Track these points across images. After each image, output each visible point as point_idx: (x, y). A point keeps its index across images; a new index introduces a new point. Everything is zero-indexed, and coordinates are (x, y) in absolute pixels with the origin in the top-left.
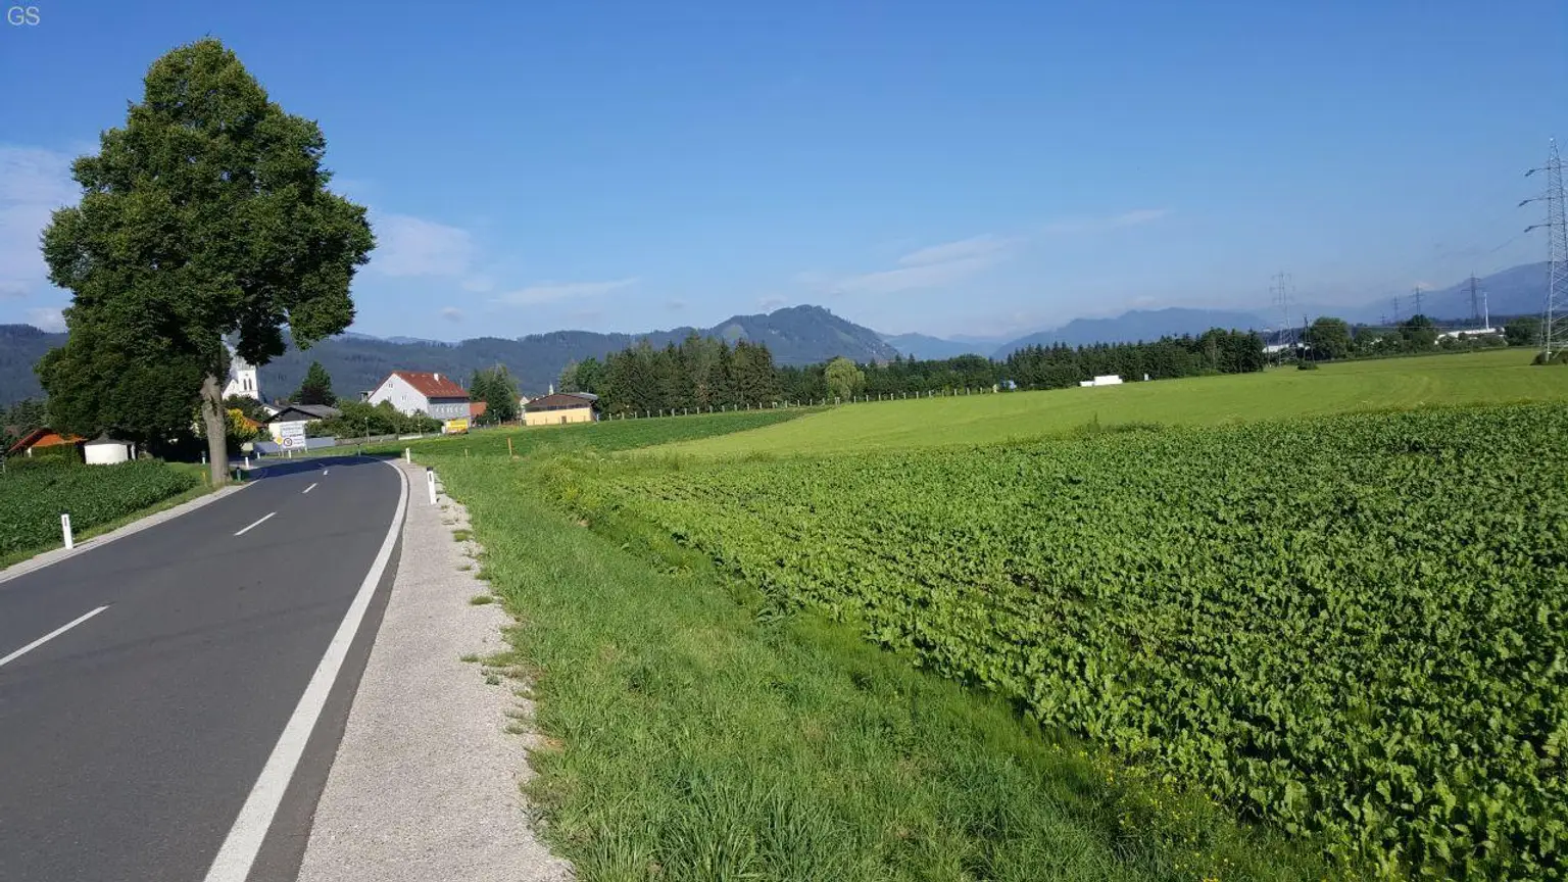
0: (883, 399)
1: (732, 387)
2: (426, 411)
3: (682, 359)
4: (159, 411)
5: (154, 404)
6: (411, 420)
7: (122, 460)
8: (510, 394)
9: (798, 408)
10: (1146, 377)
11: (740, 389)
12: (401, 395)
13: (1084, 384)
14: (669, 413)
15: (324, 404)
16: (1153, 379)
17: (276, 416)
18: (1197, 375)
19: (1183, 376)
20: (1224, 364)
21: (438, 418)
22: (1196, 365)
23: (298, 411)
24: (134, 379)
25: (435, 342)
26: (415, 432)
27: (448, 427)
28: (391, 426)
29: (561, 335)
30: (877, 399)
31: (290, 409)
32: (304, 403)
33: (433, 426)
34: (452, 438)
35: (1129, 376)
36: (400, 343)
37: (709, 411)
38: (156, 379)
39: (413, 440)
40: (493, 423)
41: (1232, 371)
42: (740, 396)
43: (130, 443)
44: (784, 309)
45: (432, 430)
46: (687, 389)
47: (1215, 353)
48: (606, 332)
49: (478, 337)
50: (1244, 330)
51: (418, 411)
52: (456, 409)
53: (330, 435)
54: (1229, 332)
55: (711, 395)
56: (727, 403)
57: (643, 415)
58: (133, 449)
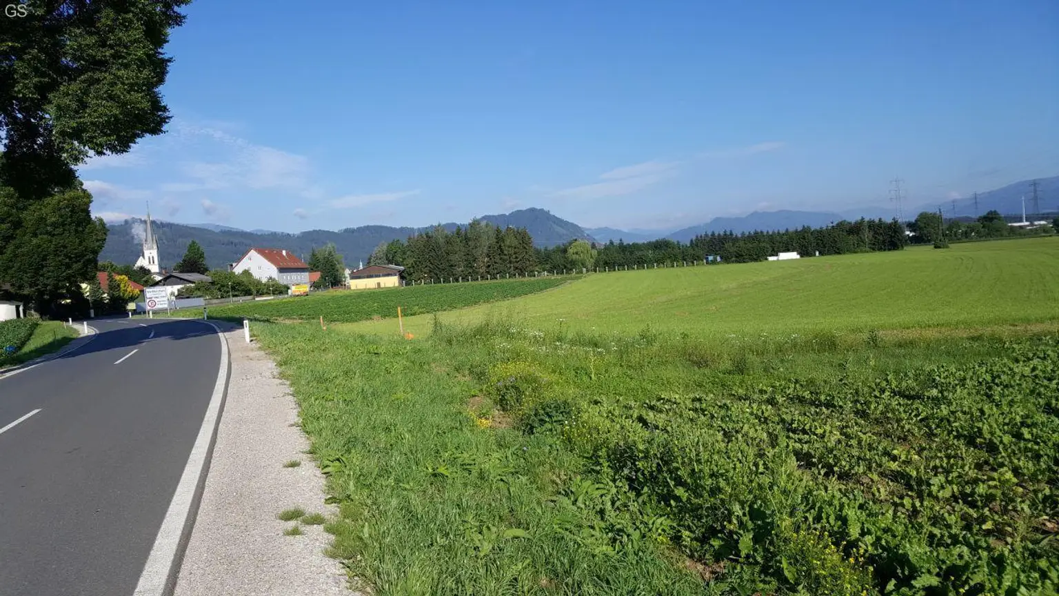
0: (618, 270)
1: (504, 260)
2: (277, 279)
3: (467, 239)
4: (42, 275)
5: (38, 269)
6: (265, 285)
7: (8, 318)
8: (338, 266)
9: (555, 277)
10: (817, 253)
11: (510, 262)
12: (258, 267)
13: (771, 259)
14: (457, 280)
15: (199, 272)
16: (822, 255)
17: (160, 281)
18: (855, 252)
19: (844, 253)
20: (874, 244)
21: (285, 283)
22: (854, 245)
23: (178, 278)
24: (21, 247)
25: (282, 233)
26: (268, 294)
27: (294, 290)
28: (250, 290)
29: (368, 228)
30: (615, 270)
31: (171, 276)
32: (181, 272)
33: (281, 290)
34: (296, 299)
35: (804, 253)
36: (259, 233)
37: (487, 279)
38: (39, 246)
39: (266, 300)
40: (326, 287)
41: (880, 249)
42: (511, 267)
43: (19, 303)
44: (518, 211)
45: (281, 293)
46: (470, 261)
47: (867, 235)
48: (398, 227)
49: (311, 230)
50: (888, 220)
51: (271, 278)
52: (299, 277)
53: (200, 297)
54: (877, 221)
55: (489, 266)
56: (502, 274)
57: (438, 281)
58: (21, 309)
